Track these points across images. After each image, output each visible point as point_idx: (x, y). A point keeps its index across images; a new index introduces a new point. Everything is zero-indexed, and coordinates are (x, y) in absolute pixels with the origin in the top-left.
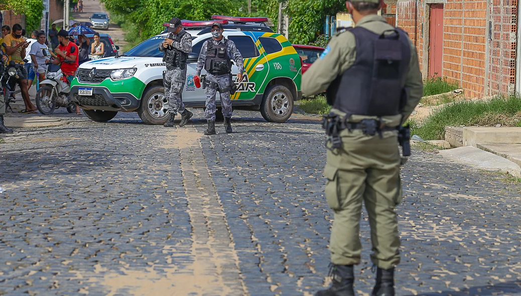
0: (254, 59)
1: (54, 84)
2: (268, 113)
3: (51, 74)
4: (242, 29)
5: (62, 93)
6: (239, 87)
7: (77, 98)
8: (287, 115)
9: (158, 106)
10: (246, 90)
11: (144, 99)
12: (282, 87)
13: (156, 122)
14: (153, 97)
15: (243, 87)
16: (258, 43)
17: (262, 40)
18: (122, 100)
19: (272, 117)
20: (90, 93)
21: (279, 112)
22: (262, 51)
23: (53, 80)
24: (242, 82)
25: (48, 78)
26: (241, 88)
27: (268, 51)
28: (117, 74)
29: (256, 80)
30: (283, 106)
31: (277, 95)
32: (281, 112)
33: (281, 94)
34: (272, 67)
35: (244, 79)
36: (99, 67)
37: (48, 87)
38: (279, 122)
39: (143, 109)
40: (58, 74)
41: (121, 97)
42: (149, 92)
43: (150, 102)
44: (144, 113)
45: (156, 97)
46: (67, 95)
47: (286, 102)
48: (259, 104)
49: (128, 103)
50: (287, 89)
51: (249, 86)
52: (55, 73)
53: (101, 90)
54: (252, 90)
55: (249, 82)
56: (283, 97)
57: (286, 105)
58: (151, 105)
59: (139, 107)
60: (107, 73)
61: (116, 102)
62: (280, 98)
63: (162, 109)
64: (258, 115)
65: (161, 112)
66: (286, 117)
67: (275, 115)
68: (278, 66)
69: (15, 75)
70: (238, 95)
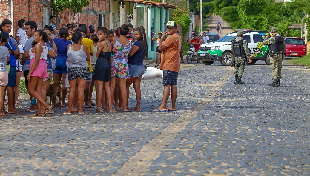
1: (192, 52)
2: (267, 61)
3: (191, 49)
4: (258, 32)
5: (195, 56)
7: (200, 57)
9: (227, 59)
10: (259, 53)
11: (222, 57)
13: (227, 65)
14: (226, 56)
18: (215, 57)
20: (204, 55)
23: (191, 51)
26: (257, 53)
28: (213, 48)
29: (263, 50)
35: (259, 50)
36: (207, 46)
37: (190, 54)
40: (193, 49)
41: (215, 56)
42: (224, 54)
43: (224, 58)
44: (223, 62)
45: (227, 56)
46: (197, 56)
48: (264, 58)
49: (217, 58)
52: (192, 49)
53: (208, 54)
54: (262, 53)
58: (225, 59)
59: (221, 59)
60: (210, 48)
61: (213, 58)
63: (229, 60)
64: (264, 62)
65: (228, 61)
70: (256, 55)
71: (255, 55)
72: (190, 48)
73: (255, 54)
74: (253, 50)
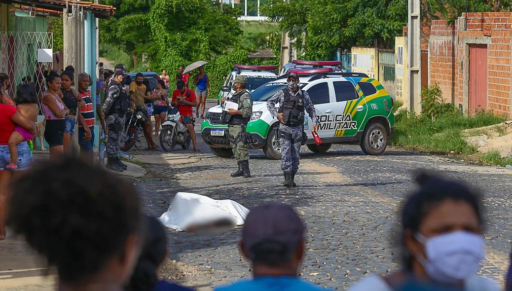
0: (355, 101)
1: (174, 125)
2: (367, 147)
3: (171, 116)
4: (344, 75)
5: (179, 133)
6: (344, 126)
7: (209, 137)
8: (383, 149)
10: (350, 127)
11: (269, 138)
12: (378, 125)
15: (347, 125)
16: (357, 87)
17: (360, 84)
19: (371, 151)
20: (222, 133)
21: (376, 147)
22: (361, 93)
23: (173, 121)
24: (346, 121)
25: (168, 120)
26: (345, 126)
27: (365, 95)
29: (357, 120)
30: (379, 140)
31: (374, 131)
32: (378, 146)
33: (378, 131)
34: (370, 107)
35: (348, 119)
37: (169, 127)
38: (377, 155)
39: (268, 147)
42: (272, 132)
43: (273, 140)
44: (269, 150)
46: (183, 133)
47: (382, 137)
48: (360, 139)
49: (256, 142)
50: (382, 126)
51: (352, 124)
52: (174, 115)
54: (354, 127)
55: (351, 121)
56: (379, 133)
57: (381, 140)
58: (274, 143)
59: (265, 144)
62: (376, 134)
66: (381, 150)
67: (373, 148)
68: (374, 106)
69: (142, 118)
70: (343, 132)
71: (339, 133)
72: (169, 114)
73: (340, 129)
74: (336, 120)
